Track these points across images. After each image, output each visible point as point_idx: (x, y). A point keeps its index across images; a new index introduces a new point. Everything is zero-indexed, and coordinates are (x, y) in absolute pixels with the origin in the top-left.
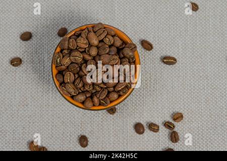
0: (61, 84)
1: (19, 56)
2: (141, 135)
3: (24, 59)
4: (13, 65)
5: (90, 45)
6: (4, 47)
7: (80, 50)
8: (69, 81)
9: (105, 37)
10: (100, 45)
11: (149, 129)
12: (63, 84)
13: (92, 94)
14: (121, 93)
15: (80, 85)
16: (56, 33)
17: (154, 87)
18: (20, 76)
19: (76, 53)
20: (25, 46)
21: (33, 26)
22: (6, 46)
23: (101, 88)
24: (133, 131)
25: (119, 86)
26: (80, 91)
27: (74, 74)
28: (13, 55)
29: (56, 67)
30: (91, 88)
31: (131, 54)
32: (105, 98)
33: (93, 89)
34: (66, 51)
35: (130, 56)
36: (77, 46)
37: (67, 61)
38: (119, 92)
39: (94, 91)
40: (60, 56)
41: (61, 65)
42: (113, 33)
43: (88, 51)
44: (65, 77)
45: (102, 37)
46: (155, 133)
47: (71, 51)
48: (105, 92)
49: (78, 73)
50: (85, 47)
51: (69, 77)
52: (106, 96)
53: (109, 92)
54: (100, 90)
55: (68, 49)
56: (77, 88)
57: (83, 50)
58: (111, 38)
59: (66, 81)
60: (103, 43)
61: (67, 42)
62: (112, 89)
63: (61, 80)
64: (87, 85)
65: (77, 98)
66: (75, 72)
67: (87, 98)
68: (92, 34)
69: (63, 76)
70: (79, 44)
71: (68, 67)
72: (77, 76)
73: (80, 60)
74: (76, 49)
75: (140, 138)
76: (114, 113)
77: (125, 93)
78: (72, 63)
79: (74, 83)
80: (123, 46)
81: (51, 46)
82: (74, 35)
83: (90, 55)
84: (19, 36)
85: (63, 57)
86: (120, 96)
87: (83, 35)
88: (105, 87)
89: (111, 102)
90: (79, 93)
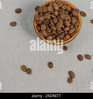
0: (39, 31)
1: (15, 21)
2: (81, 61)
3: (18, 23)
4: (12, 26)
5: (54, 10)
6: (7, 17)
7: (49, 13)
8: (43, 29)
9: (62, 6)
10: (60, 10)
11: (86, 58)
12: (40, 31)
13: (56, 36)
14: (72, 35)
15: (50, 31)
16: (34, 9)
17: (87, 36)
18: (16, 31)
19: (47, 14)
20: (18, 16)
21: (22, 6)
22: (8, 16)
23: (61, 32)
24: (77, 59)
25: (71, 31)
26: (50, 34)
27: (46, 26)
28: (12, 21)
29: (36, 22)
30: (56, 33)
31: (76, 14)
32: (63, 38)
33: (57, 33)
34: (41, 14)
35: (76, 15)
36: (48, 11)
37: (42, 19)
38: (70, 34)
39: (57, 34)
40: (38, 16)
41: (39, 21)
42: (66, 4)
43: (53, 13)
44: (41, 27)
45: (61, 6)
46: (89, 60)
47: (44, 14)
48: (64, 34)
49: (48, 25)
50: (52, 11)
51: (43, 27)
52: (64, 37)
53: (65, 35)
54: (60, 33)
55: (42, 13)
56: (48, 33)
57: (51, 13)
58: (65, 6)
59: (42, 29)
60: (61, 9)
61: (42, 9)
62: (67, 33)
63: (39, 29)
64: (53, 31)
65: (48, 38)
66: (47, 24)
67: (53, 38)
68: (55, 4)
69: (40, 27)
70: (48, 10)
71: (42, 22)
72: (47, 27)
73: (49, 17)
74: (47, 12)
75: (81, 63)
76: (67, 49)
77: (74, 35)
78: (45, 19)
79: (46, 30)
80: (72, 10)
81: (31, 16)
82: (45, 5)
83: (54, 15)
84: (15, 11)
85: (40, 17)
86: (71, 37)
87: (50, 5)
88: (63, 32)
89: (66, 40)
90: (49, 35)
